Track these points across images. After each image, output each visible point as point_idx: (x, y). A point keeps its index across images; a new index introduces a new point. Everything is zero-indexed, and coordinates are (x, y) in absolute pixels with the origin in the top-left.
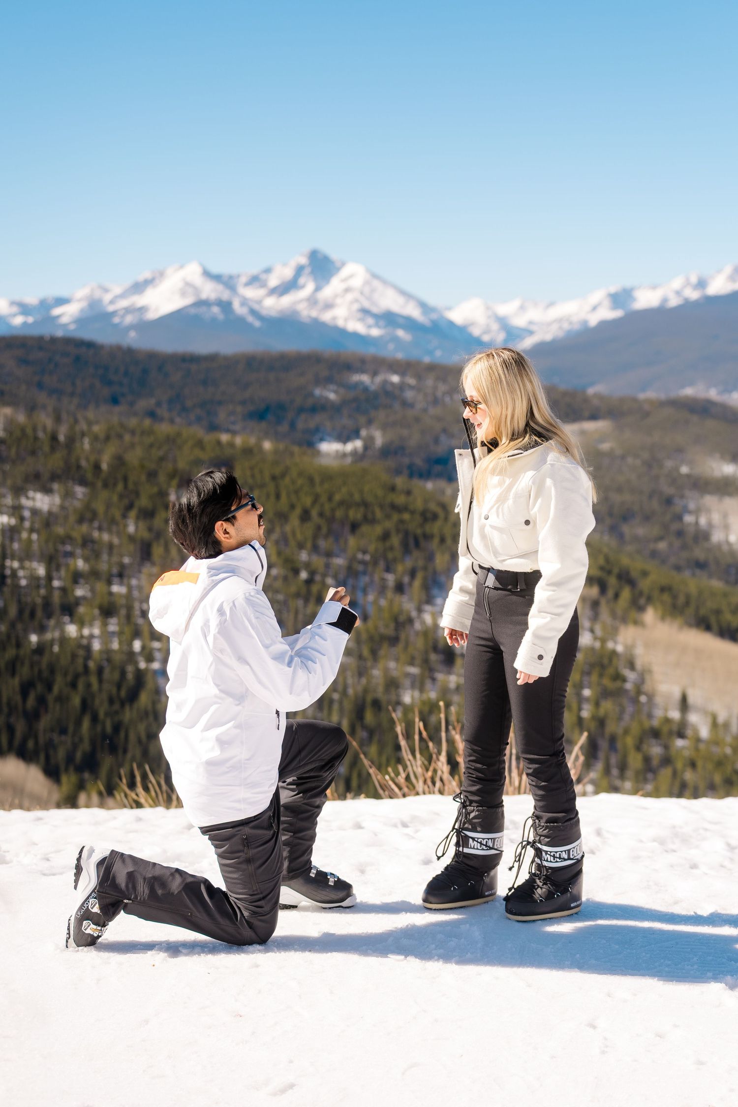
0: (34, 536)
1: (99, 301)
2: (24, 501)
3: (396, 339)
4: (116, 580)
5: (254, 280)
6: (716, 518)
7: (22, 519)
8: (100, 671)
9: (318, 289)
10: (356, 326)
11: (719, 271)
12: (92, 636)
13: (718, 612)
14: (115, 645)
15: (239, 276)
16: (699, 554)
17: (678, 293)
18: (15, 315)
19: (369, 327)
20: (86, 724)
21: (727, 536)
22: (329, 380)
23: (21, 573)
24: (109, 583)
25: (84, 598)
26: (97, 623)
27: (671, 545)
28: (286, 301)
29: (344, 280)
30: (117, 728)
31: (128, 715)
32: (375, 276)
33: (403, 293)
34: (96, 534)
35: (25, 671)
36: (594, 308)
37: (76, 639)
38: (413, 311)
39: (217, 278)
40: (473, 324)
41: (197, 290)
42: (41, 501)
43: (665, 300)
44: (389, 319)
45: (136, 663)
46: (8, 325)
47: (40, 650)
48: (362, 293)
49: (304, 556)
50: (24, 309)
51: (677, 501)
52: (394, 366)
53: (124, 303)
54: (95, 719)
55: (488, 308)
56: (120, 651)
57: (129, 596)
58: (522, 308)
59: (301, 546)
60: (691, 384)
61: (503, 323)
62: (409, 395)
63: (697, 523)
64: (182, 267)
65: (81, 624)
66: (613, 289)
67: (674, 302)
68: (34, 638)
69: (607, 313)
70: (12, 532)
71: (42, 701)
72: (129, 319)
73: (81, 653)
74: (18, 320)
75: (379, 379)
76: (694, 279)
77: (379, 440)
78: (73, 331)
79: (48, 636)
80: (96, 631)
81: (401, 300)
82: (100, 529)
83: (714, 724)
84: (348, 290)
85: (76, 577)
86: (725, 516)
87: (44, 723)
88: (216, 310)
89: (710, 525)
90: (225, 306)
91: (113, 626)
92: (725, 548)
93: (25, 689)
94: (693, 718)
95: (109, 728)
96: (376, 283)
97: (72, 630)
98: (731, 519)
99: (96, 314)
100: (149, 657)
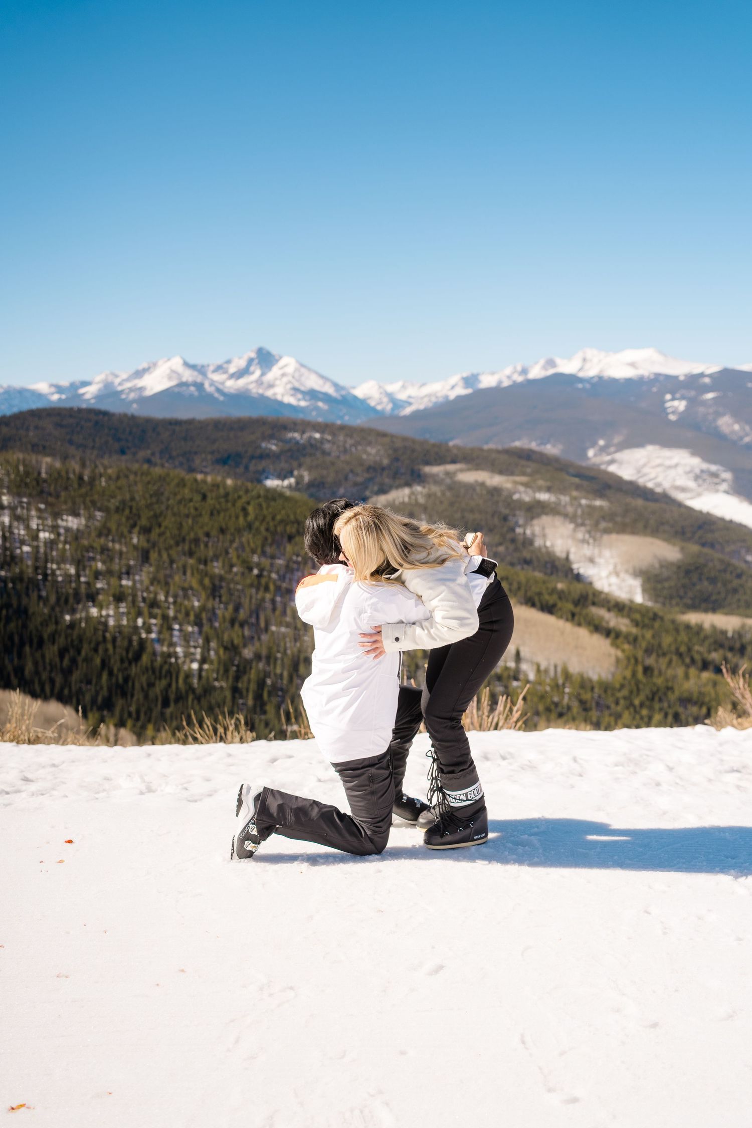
0: (67, 547)
1: (112, 383)
2: (60, 522)
3: (317, 409)
4: (125, 576)
5: (219, 369)
6: (537, 530)
7: (59, 535)
8: (114, 640)
9: (263, 374)
10: (289, 400)
11: (536, 363)
12: (108, 616)
13: (540, 594)
14: (125, 622)
15: (208, 366)
16: (526, 554)
17: (509, 377)
18: (53, 394)
19: (299, 400)
20: (105, 677)
21: (545, 542)
22: (271, 437)
23: (58, 572)
24: (120, 578)
25: (102, 589)
26: (112, 607)
27: (507, 548)
28: (241, 383)
29: (281, 368)
30: (126, 679)
31: (134, 670)
32: (302, 365)
33: (322, 377)
34: (110, 544)
35: (61, 641)
36: (453, 387)
37: (97, 617)
38: (329, 389)
39: (193, 367)
40: (370, 398)
41: (179, 375)
42: (72, 522)
43: (500, 382)
44: (312, 394)
45: (140, 634)
46: (49, 400)
47: (72, 625)
48: (293, 377)
49: (256, 558)
50: (59, 389)
51: (510, 518)
52: (317, 427)
53: (128, 385)
54: (111, 674)
55: (380, 387)
56: (128, 626)
57: (134, 587)
58: (404, 387)
59: (253, 552)
60: (519, 439)
61: (391, 397)
62: (327, 446)
63: (524, 533)
64: (169, 360)
65: (101, 607)
66: (465, 375)
67: (506, 383)
68: (68, 618)
69: (461, 391)
70: (51, 544)
71: (74, 661)
72: (132, 396)
73: (101, 627)
74: (55, 397)
75: (306, 436)
76: (519, 368)
77: (307, 478)
78: (93, 404)
79: (78, 616)
80: (111, 612)
81: (321, 382)
82: (113, 541)
83: (538, 670)
84: (283, 375)
85: (97, 575)
86: (543, 528)
87: (76, 676)
88: (192, 389)
89: (533, 535)
90: (199, 386)
91: (123, 608)
92: (544, 550)
93: (62, 653)
94: (524, 666)
95: (121, 680)
96: (303, 370)
97: (94, 611)
98: (547, 531)
99: (109, 392)
100: (149, 631)
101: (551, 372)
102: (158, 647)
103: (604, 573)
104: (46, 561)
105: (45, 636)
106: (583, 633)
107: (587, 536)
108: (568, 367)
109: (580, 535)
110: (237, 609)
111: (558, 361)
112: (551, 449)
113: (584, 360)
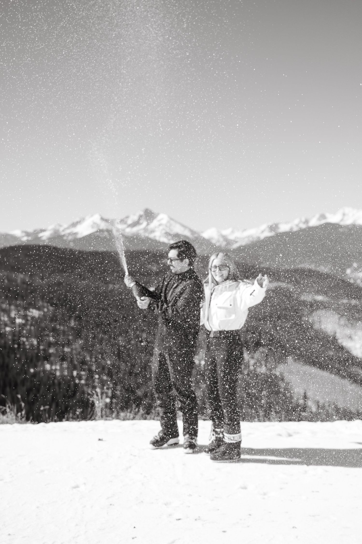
0: (32, 328)
2: (28, 313)
5: (122, 221)
6: (316, 318)
7: (27, 320)
8: (60, 384)
9: (148, 224)
10: (164, 240)
12: (56, 370)
14: (66, 373)
15: (115, 220)
17: (297, 225)
18: (23, 237)
19: (169, 240)
21: (321, 326)
23: (27, 343)
24: (63, 347)
25: (53, 353)
26: (58, 364)
28: (135, 230)
29: (159, 221)
32: (172, 219)
33: (183, 226)
34: (58, 327)
35: (28, 384)
36: (263, 232)
37: (49, 371)
39: (106, 221)
40: (212, 238)
41: (97, 225)
42: (35, 313)
43: (291, 229)
45: (74, 381)
46: (20, 240)
47: (34, 375)
48: (166, 226)
50: (28, 234)
53: (68, 231)
54: (57, 405)
55: (218, 232)
56: (68, 375)
57: (71, 353)
58: (233, 232)
61: (225, 238)
64: (92, 216)
65: (52, 364)
66: (270, 224)
67: (295, 229)
68: (32, 370)
69: (268, 234)
70: (22, 326)
72: (70, 238)
73: (51, 376)
74: (25, 239)
76: (303, 220)
79: (38, 369)
80: (58, 367)
82: (60, 325)
84: (160, 225)
85: (50, 345)
88: (106, 233)
90: (109, 231)
91: (65, 365)
94: (309, 403)
96: (172, 222)
97: (48, 367)
98: (322, 319)
99: (57, 236)
100: (80, 378)
101: (323, 222)
102: (85, 388)
103: (358, 346)
104: (20, 337)
105: (19, 381)
106: (346, 382)
107: (347, 322)
108: (333, 219)
109: (342, 322)
110: (133, 366)
111: (328, 215)
112: (324, 269)
113: (344, 215)
